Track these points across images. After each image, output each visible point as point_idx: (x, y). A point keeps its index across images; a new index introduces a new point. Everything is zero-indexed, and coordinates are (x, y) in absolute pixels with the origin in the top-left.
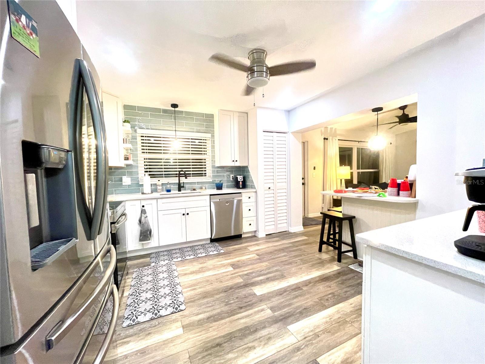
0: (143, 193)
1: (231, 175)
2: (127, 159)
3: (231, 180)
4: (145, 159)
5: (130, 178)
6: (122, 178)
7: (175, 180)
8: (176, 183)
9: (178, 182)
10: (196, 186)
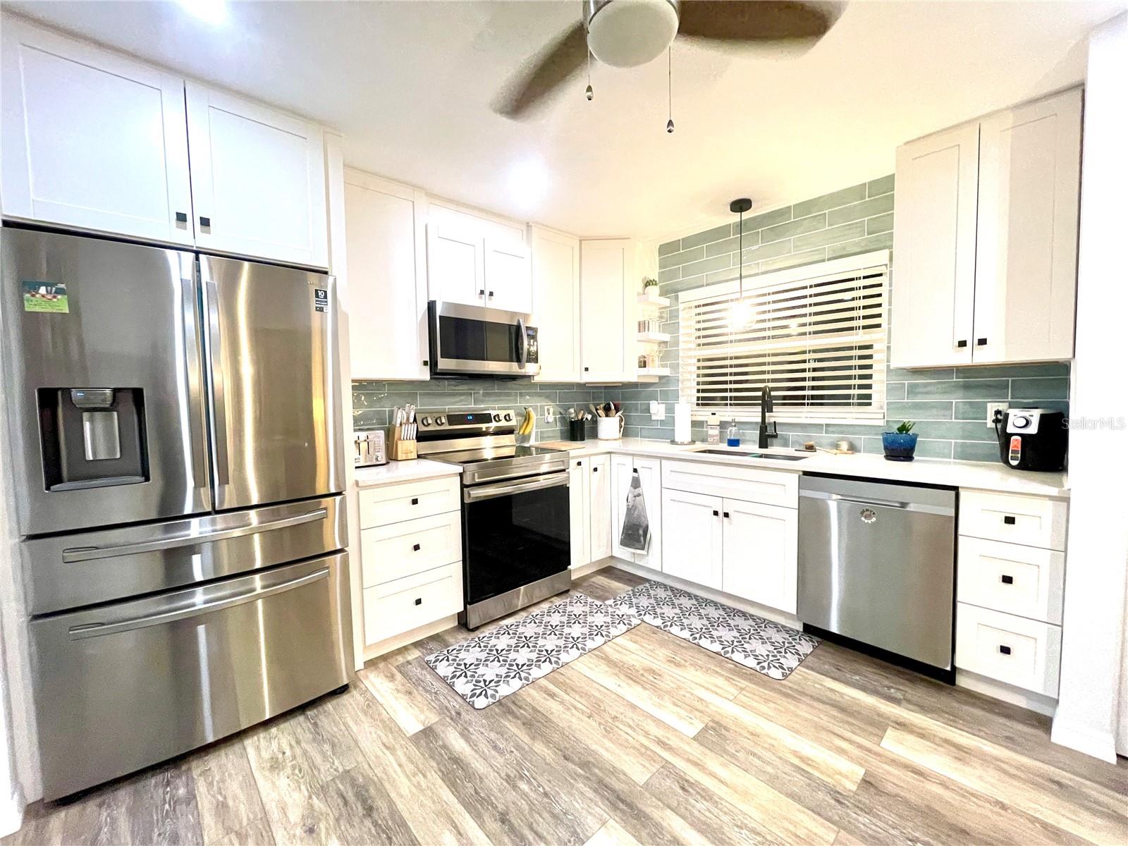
0: (673, 442)
1: (989, 405)
2: (643, 364)
3: (988, 426)
4: (699, 360)
5: (664, 405)
6: (649, 404)
7: (753, 414)
8: (757, 423)
9: (759, 420)
10: (814, 437)
